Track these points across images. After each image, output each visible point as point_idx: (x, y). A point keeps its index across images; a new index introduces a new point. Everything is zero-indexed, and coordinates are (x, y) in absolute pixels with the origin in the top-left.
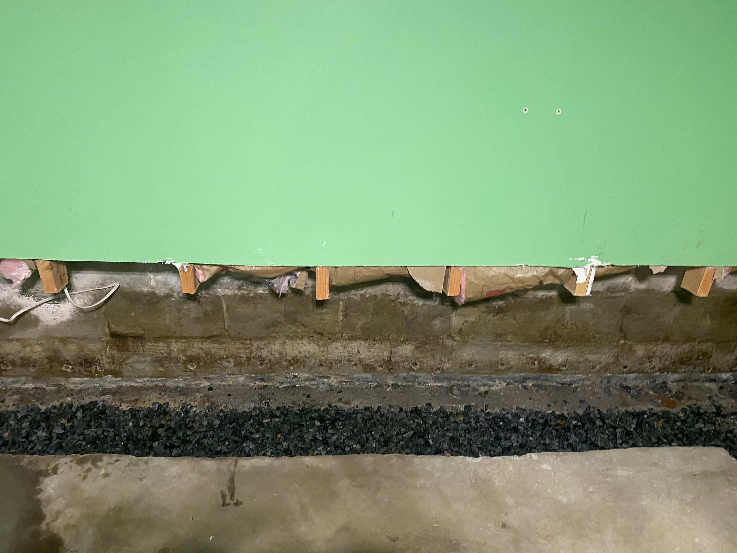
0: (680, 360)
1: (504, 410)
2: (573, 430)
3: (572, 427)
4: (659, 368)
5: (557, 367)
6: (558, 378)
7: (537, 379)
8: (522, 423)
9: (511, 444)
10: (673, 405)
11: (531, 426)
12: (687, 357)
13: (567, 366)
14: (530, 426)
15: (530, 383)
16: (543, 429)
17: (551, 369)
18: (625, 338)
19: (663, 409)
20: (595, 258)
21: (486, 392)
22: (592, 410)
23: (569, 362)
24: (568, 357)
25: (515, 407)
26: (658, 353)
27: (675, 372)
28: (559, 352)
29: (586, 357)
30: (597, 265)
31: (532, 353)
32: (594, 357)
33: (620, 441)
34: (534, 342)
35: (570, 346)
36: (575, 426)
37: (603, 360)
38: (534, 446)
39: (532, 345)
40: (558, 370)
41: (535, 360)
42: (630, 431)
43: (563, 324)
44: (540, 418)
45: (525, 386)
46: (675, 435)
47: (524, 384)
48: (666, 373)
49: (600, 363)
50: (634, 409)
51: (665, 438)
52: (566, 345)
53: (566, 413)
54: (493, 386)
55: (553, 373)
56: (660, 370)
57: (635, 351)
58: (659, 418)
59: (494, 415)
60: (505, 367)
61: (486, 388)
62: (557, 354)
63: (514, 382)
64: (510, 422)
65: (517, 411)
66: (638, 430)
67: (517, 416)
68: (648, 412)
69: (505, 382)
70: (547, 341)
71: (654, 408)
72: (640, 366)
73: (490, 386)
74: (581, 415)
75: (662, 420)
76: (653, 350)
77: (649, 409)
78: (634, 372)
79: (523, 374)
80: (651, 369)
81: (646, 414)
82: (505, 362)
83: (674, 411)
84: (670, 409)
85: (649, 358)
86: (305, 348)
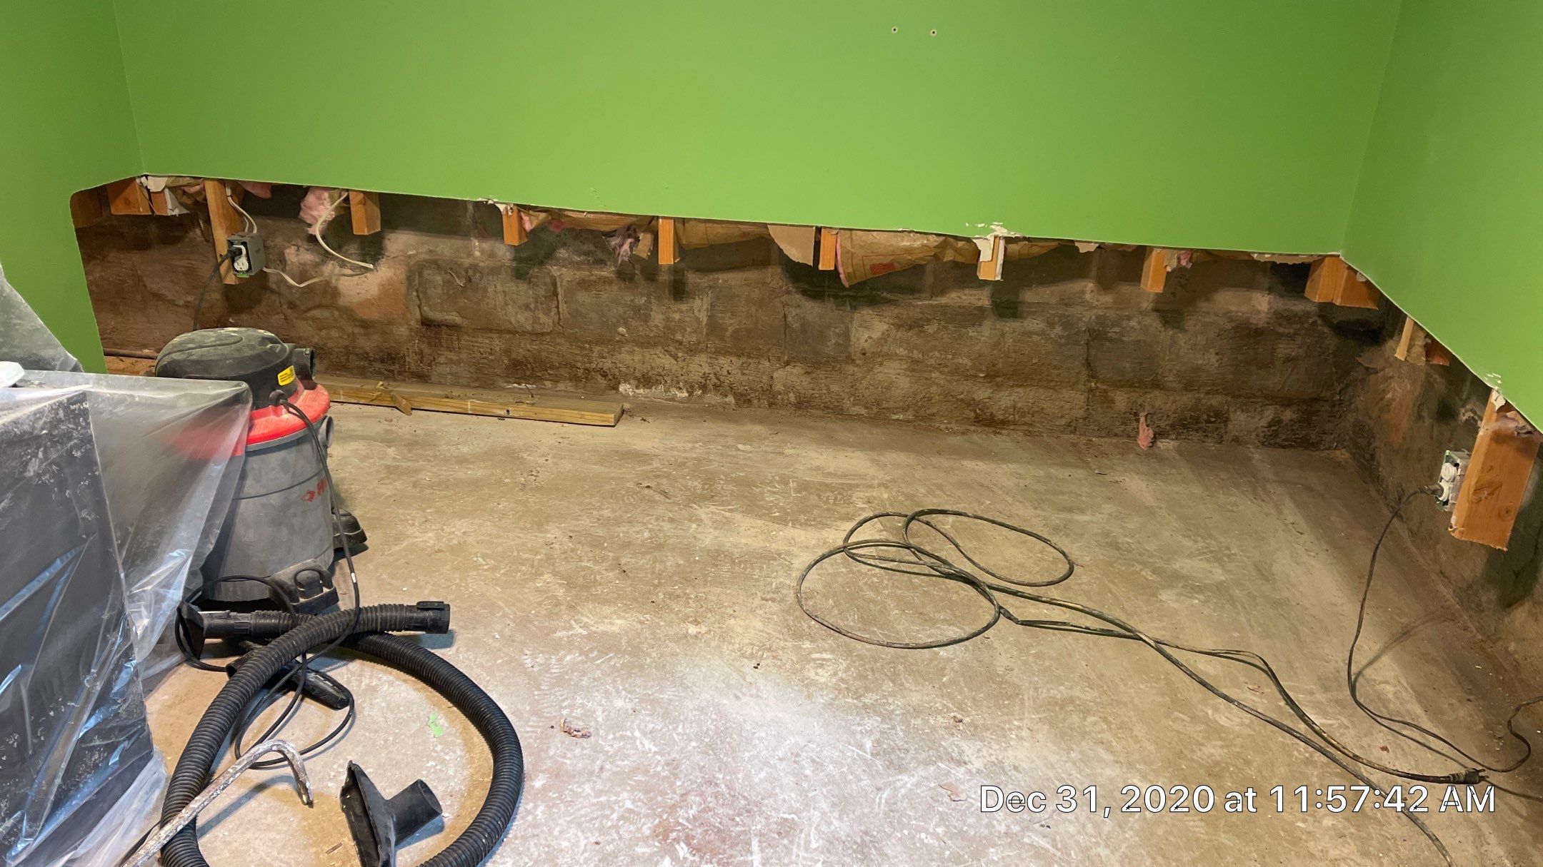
0: (1182, 421)
5: (1001, 418)
12: (1191, 417)
17: (992, 421)
18: (1095, 379)
20: (996, 222)
23: (1018, 412)
24: (1016, 403)
26: (1147, 407)
28: (1003, 393)
29: (1041, 406)
30: (1001, 235)
31: (963, 393)
32: (1053, 407)
34: (965, 375)
35: (1017, 386)
37: (1066, 412)
39: (962, 380)
40: (1004, 423)
41: (969, 404)
43: (1004, 351)
49: (1063, 416)
52: (1010, 383)
60: (927, 412)
62: (999, 395)
70: (983, 375)
72: (1124, 427)
82: (927, 405)
86: (658, 361)
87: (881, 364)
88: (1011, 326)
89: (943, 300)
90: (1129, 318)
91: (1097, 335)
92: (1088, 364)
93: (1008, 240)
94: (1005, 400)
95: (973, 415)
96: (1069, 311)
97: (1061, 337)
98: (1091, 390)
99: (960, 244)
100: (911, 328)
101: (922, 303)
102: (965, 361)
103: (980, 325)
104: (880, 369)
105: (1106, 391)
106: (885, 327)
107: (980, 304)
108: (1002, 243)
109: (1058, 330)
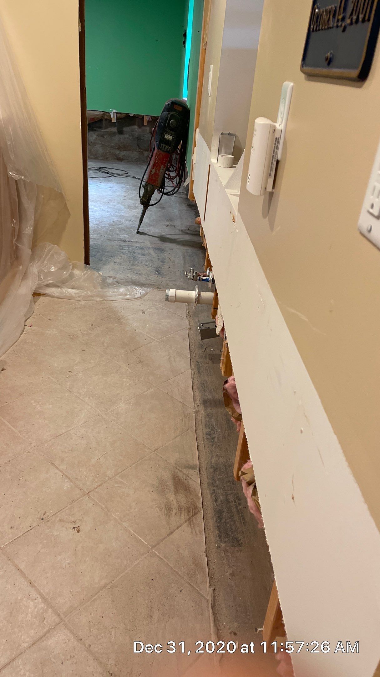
87: (96, 145)
88: (122, 136)
89: (107, 130)
90: (145, 135)
91: (139, 139)
92: (138, 145)
93: (117, 113)
94: (122, 154)
95: (116, 158)
96: (133, 133)
97: (132, 139)
98: (139, 151)
99: (107, 114)
100: (101, 136)
101: (103, 130)
102: (113, 144)
103: (116, 136)
104: (95, 146)
105: (142, 152)
106: (96, 136)
107: (115, 131)
108: (115, 114)
109: (131, 137)
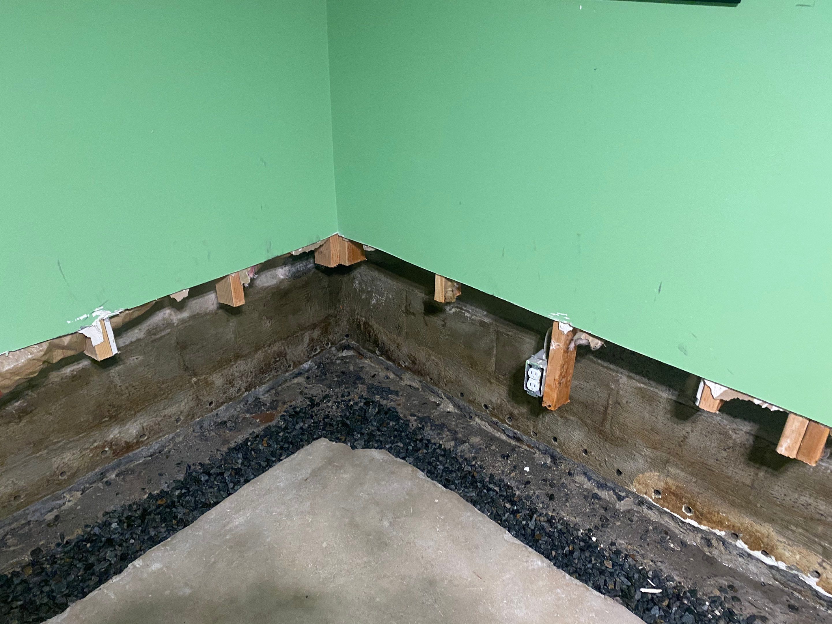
0: (260, 370)
1: (87, 526)
2: (179, 502)
3: (176, 500)
4: (244, 388)
5: (135, 441)
6: (143, 451)
7: (118, 465)
8: (116, 529)
9: (108, 563)
10: (271, 418)
11: (128, 527)
12: (265, 365)
13: (147, 433)
14: (126, 528)
15: (111, 474)
16: (143, 521)
17: (129, 447)
18: (195, 375)
19: (262, 427)
20: (101, 309)
21: (57, 517)
22: (192, 467)
23: (147, 429)
24: (142, 423)
25: (100, 515)
26: (236, 374)
27: (261, 383)
28: (129, 424)
29: (163, 414)
30: (107, 316)
31: (95, 441)
32: (172, 410)
33: (231, 485)
34: (91, 428)
35: (138, 411)
36: (180, 496)
37: (183, 408)
38: (138, 549)
39: (90, 433)
40: (138, 443)
41: (104, 447)
42: (238, 468)
43: (117, 392)
44: (136, 511)
45: (107, 482)
46: (282, 448)
47: (105, 480)
48: (253, 390)
49: (181, 412)
50: (236, 442)
51: (273, 456)
52: (133, 412)
53: (165, 487)
54: (64, 504)
55: (133, 450)
56: (246, 390)
57: (213, 383)
58: (262, 438)
59: (76, 541)
60: (68, 474)
61: (55, 512)
62: (127, 427)
63: (91, 484)
64: (100, 536)
65: (104, 519)
66: (246, 463)
67: (107, 524)
68: (250, 439)
69: (78, 491)
70: (107, 419)
71: (255, 430)
72: (225, 395)
73: (60, 506)
74: (182, 480)
75: (265, 439)
76: (230, 373)
77: (251, 434)
78: (222, 404)
79: (97, 470)
80: (238, 393)
81: (249, 441)
82: (66, 469)
83: (274, 423)
84: (270, 424)
85: (230, 383)
108: (108, 321)
